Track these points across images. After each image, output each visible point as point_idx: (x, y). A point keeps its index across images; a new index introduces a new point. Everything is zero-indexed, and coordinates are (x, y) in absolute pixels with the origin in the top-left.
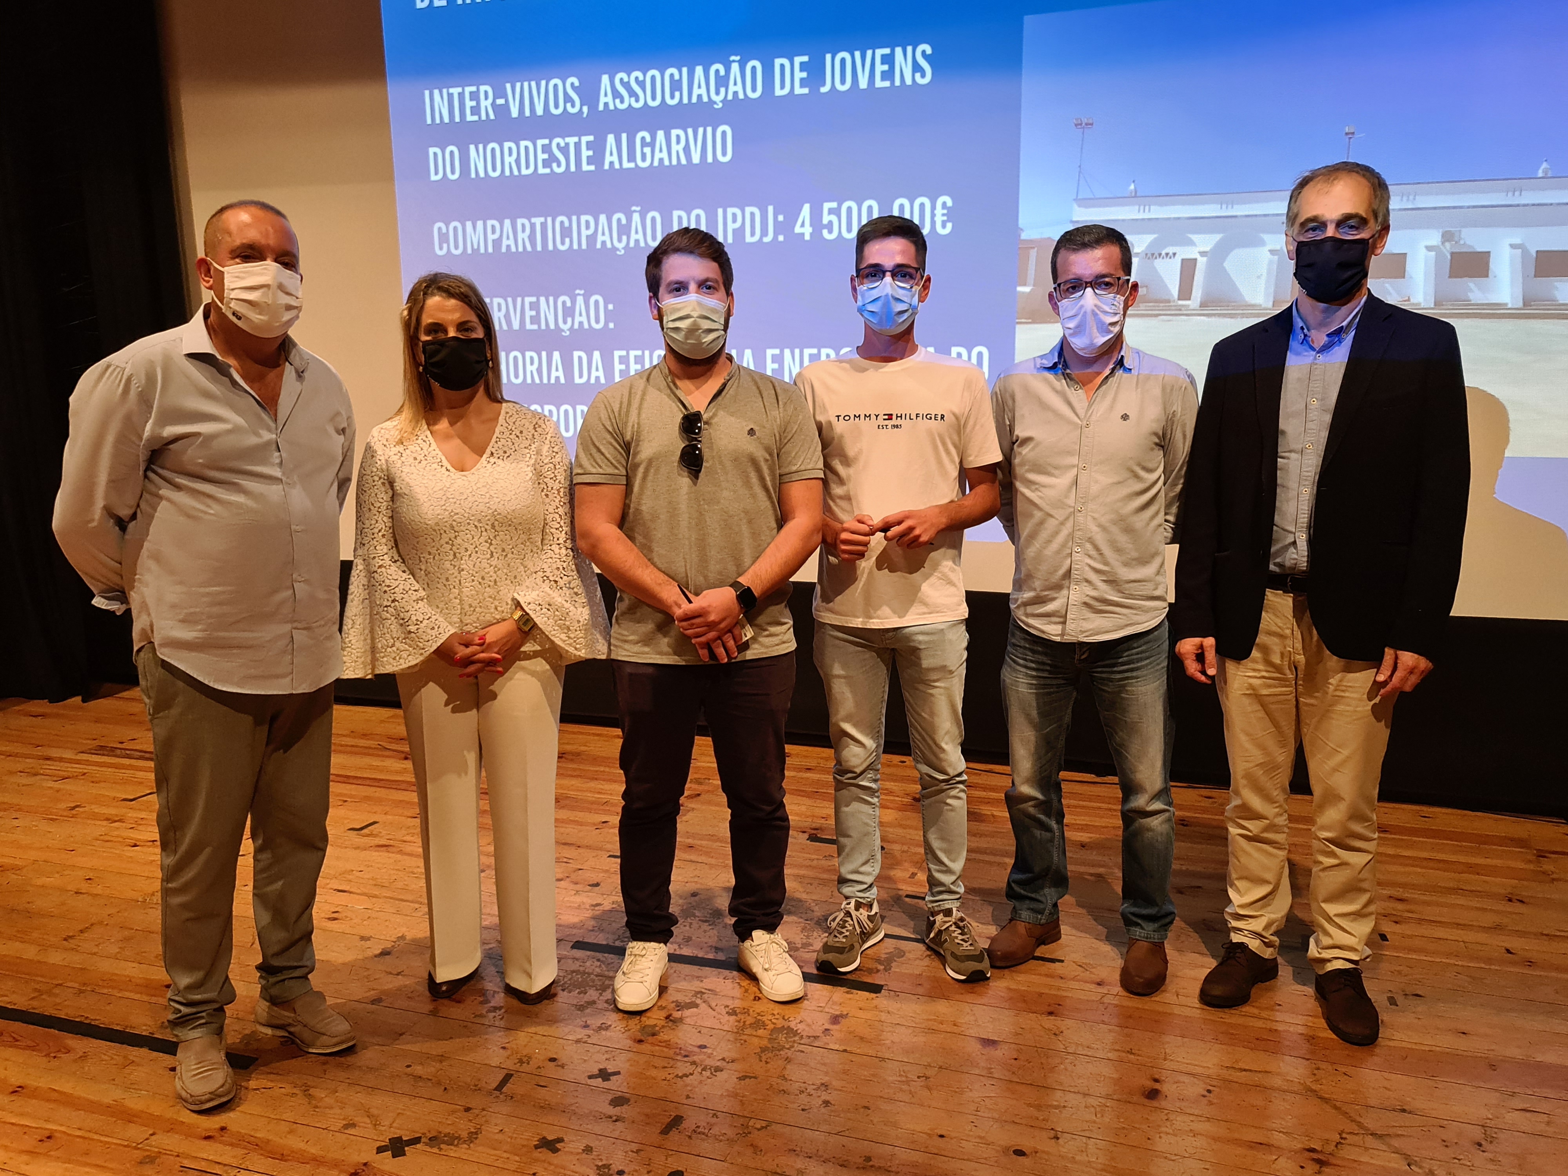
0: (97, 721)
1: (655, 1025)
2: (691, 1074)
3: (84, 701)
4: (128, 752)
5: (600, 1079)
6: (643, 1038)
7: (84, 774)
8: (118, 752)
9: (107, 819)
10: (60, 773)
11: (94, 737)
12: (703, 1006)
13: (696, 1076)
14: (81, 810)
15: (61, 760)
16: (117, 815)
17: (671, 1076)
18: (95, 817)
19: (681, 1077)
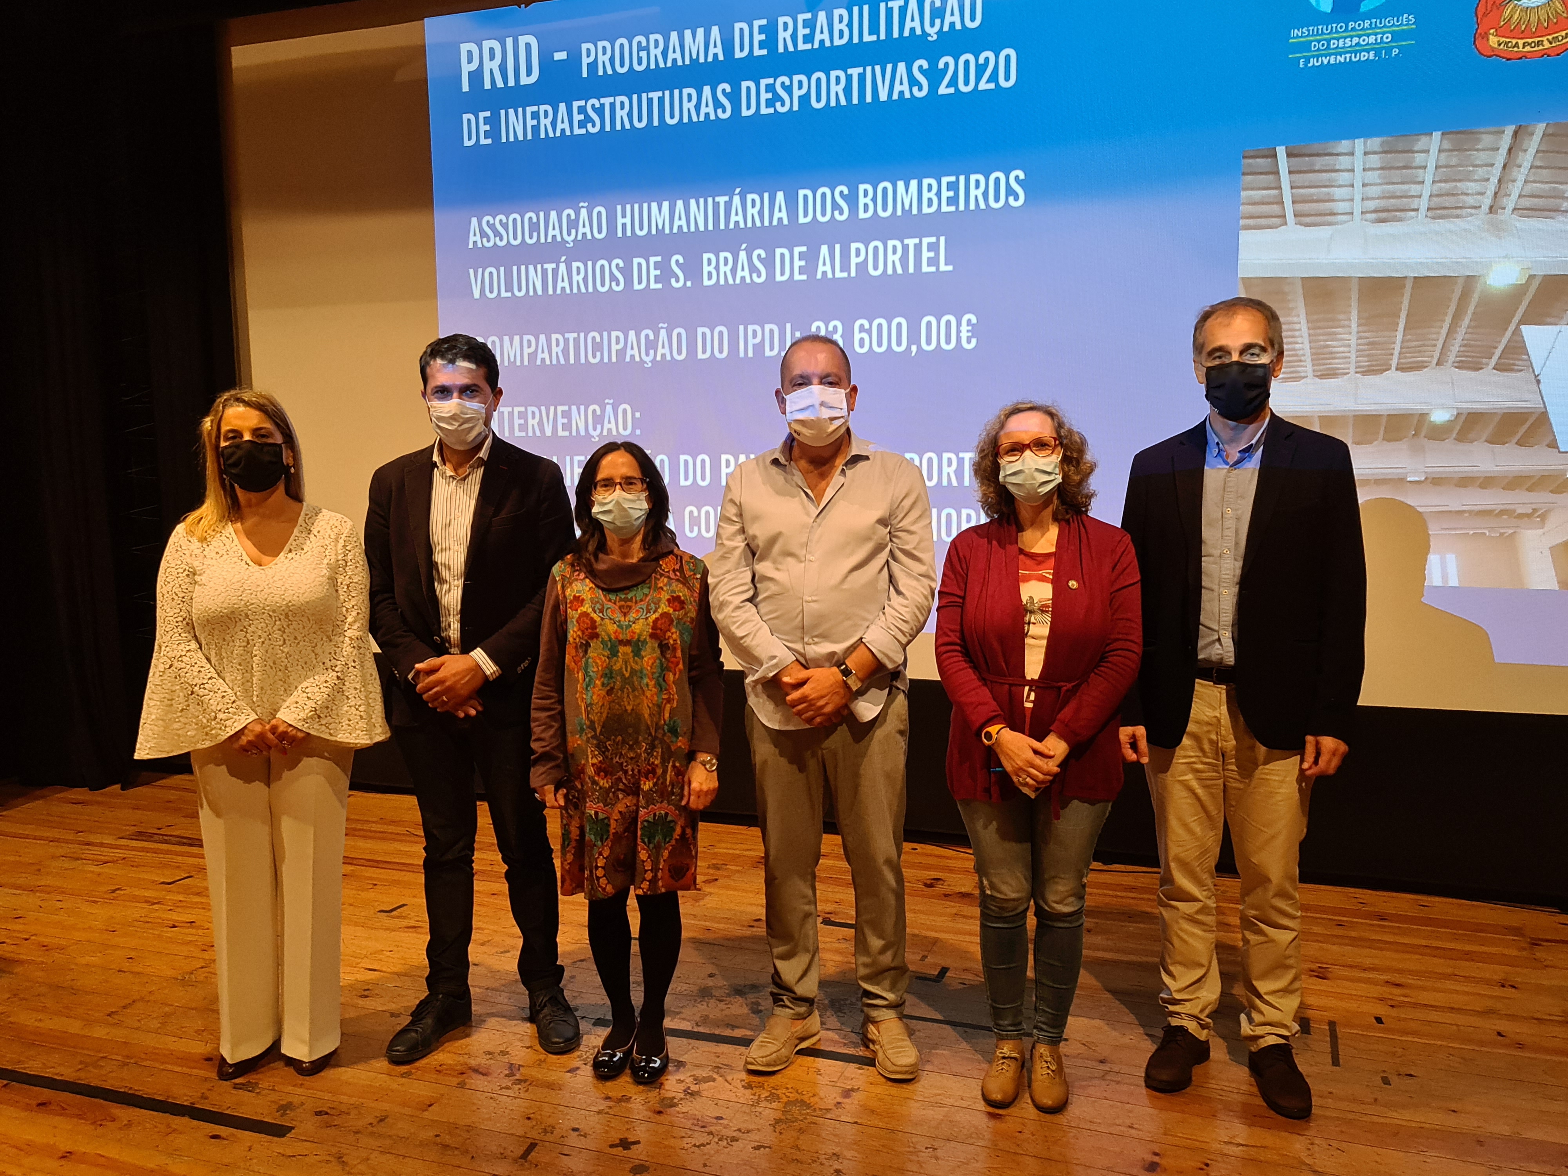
0: (136, 808)
1: (674, 1098)
2: (708, 1144)
3: (123, 789)
4: (165, 838)
5: (620, 1149)
6: (661, 1109)
7: (124, 858)
8: (156, 837)
9: (146, 902)
10: (99, 857)
11: (133, 823)
12: (720, 1079)
13: (713, 1145)
14: (122, 892)
15: (102, 845)
16: (155, 898)
17: (689, 1145)
18: (135, 899)
19: (698, 1147)
